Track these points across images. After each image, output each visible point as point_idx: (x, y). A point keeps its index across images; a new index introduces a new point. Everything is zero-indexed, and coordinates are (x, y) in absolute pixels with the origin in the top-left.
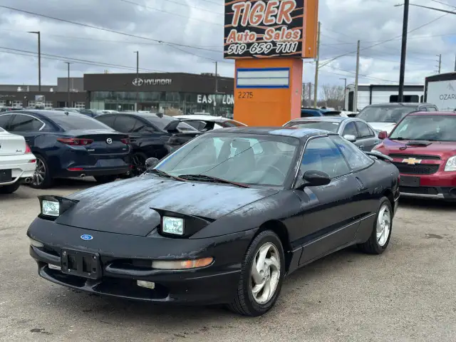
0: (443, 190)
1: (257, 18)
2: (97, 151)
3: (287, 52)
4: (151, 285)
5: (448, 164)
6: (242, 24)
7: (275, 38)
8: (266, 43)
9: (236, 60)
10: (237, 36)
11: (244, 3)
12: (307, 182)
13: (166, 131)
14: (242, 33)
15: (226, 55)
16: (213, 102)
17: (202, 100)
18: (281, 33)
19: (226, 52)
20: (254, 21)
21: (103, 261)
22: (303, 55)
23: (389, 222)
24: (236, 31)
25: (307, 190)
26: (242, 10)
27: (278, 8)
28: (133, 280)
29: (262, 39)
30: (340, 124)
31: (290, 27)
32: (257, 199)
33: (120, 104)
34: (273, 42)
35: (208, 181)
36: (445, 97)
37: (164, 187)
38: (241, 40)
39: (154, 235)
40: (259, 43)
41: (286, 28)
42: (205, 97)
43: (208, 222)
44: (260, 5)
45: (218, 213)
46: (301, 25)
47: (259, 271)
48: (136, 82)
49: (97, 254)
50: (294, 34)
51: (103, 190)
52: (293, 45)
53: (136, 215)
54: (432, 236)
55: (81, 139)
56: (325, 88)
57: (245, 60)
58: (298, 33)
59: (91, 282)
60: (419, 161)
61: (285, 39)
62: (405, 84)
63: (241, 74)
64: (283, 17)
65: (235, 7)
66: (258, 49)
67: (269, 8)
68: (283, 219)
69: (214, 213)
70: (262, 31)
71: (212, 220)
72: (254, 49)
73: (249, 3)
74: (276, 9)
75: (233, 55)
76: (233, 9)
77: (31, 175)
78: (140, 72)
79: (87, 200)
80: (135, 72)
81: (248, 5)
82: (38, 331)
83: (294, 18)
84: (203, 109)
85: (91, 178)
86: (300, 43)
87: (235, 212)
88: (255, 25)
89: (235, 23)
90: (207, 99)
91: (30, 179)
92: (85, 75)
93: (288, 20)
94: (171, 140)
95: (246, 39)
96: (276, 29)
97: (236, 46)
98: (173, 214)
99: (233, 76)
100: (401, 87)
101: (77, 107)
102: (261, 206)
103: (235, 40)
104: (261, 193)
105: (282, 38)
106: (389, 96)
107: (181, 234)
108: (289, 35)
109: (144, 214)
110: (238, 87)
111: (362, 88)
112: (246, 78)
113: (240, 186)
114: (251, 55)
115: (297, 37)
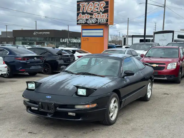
0: (166, 76)
1: (90, 9)
2: (31, 63)
3: (102, 23)
4: (74, 114)
5: (168, 66)
6: (84, 11)
7: (97, 17)
8: (94, 19)
9: (82, 25)
10: (82, 16)
11: (84, 3)
12: (126, 75)
13: (57, 54)
14: (84, 15)
15: (78, 24)
16: (67, 41)
17: (62, 41)
18: (100, 15)
19: (77, 22)
20: (89, 10)
21: (56, 106)
22: (109, 24)
23: (151, 89)
24: (81, 14)
25: (125, 77)
26: (84, 6)
27: (98, 5)
28: (67, 113)
29: (92, 17)
30: (125, 51)
31: (103, 13)
32: (110, 81)
33: (28, 43)
34: (96, 19)
35: (89, 75)
36: (161, 40)
37: (74, 77)
38: (84, 18)
39: (75, 96)
40: (91, 19)
41: (102, 13)
42: (63, 39)
43: (94, 90)
44: (91, 4)
45: (97, 87)
46: (108, 12)
47: (111, 108)
48: (35, 33)
49: (54, 103)
50: (105, 16)
51: (50, 79)
52: (104, 20)
53: (66, 88)
54: (165, 94)
55: (24, 58)
56: (111, 35)
57: (86, 25)
58: (106, 15)
59: (50, 114)
60: (157, 65)
61: (101, 17)
62: (146, 35)
63: (84, 31)
64: (101, 9)
65: (81, 5)
66: (91, 21)
67: (95, 5)
68: (119, 89)
69: (96, 87)
70: (92, 14)
71: (96, 90)
72: (89, 21)
73: (87, 3)
74: (97, 6)
75: (81, 23)
76: (80, 5)
77: (5, 73)
78: (37, 29)
79: (45, 83)
80: (35, 29)
81: (86, 4)
82: (31, 133)
83: (105, 9)
84: (63, 44)
85: (27, 74)
86: (107, 19)
87: (103, 86)
88: (89, 12)
89: (81, 11)
90: (65, 40)
91: (5, 74)
92: (13, 30)
93: (103, 10)
94: (59, 58)
95: (86, 17)
96: (98, 14)
97: (82, 20)
98: (81, 88)
99: (81, 32)
100: (145, 36)
101: (10, 44)
102: (112, 84)
103: (81, 18)
104: (110, 79)
105: (100, 17)
106: (139, 39)
107: (85, 95)
108: (103, 16)
109: (69, 88)
110: (83, 36)
111: (130, 36)
112: (86, 33)
113: (102, 77)
114: (88, 24)
115: (106, 17)
